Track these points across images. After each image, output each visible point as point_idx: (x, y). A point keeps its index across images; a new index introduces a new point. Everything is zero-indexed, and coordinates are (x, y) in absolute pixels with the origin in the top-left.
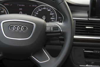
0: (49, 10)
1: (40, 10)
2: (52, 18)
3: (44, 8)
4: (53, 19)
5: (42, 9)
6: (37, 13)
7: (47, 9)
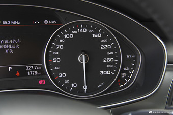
0: (96, 36)
1: (70, 36)
2: (108, 60)
3: (82, 31)
4: (110, 63)
5: (74, 32)
6: (61, 47)
7: (90, 31)
